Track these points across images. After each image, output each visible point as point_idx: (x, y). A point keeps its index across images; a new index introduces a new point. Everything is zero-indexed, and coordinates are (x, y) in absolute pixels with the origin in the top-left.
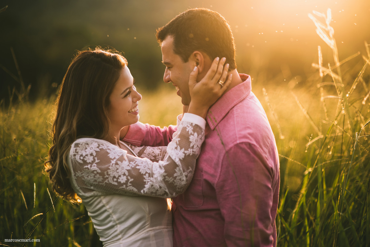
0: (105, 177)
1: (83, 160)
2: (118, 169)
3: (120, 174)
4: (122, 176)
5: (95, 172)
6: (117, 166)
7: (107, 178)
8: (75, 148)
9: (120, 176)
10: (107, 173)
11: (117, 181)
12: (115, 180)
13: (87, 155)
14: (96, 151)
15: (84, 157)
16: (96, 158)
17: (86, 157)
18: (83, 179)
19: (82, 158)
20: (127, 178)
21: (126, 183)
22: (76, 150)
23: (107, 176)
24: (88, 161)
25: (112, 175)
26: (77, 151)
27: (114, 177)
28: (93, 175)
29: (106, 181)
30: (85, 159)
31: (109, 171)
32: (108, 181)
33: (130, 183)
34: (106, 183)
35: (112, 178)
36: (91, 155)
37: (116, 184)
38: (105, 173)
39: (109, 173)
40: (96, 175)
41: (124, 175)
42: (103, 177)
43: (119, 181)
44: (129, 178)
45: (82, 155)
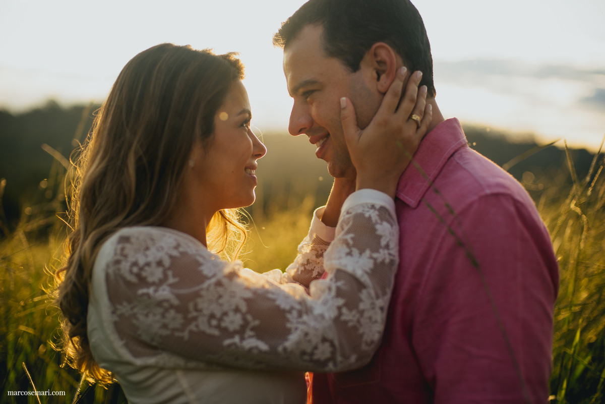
0: (190, 316)
1: (138, 276)
2: (220, 297)
3: (225, 308)
4: (231, 314)
5: (166, 304)
6: (220, 289)
7: (195, 319)
8: (120, 246)
9: (225, 314)
10: (196, 305)
11: (218, 327)
12: (214, 322)
13: (148, 264)
14: (171, 257)
15: (141, 269)
16: (170, 273)
17: (147, 268)
18: (134, 322)
19: (135, 270)
20: (244, 319)
21: (241, 332)
22: (123, 249)
23: (194, 314)
24: (150, 279)
25: (206, 312)
26: (126, 252)
27: (212, 316)
28: (160, 310)
29: (192, 327)
30: (144, 274)
31: (199, 300)
32: (197, 326)
33: (253, 329)
34: (191, 332)
35: (205, 319)
36: (160, 263)
37: (216, 332)
38: (191, 306)
39: (200, 306)
40: (167, 310)
41: (237, 310)
42: (185, 318)
43: (223, 325)
44: (249, 317)
45: (135, 264)
